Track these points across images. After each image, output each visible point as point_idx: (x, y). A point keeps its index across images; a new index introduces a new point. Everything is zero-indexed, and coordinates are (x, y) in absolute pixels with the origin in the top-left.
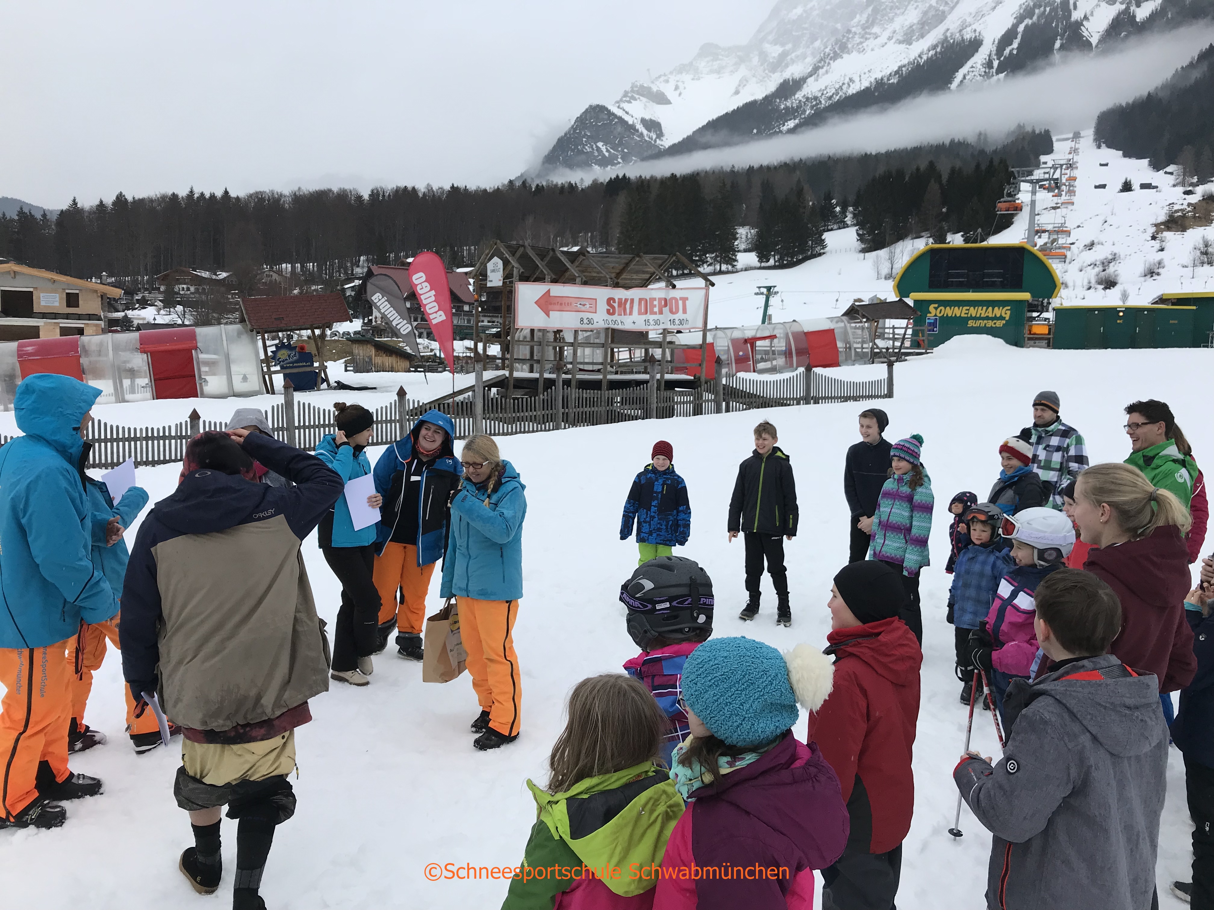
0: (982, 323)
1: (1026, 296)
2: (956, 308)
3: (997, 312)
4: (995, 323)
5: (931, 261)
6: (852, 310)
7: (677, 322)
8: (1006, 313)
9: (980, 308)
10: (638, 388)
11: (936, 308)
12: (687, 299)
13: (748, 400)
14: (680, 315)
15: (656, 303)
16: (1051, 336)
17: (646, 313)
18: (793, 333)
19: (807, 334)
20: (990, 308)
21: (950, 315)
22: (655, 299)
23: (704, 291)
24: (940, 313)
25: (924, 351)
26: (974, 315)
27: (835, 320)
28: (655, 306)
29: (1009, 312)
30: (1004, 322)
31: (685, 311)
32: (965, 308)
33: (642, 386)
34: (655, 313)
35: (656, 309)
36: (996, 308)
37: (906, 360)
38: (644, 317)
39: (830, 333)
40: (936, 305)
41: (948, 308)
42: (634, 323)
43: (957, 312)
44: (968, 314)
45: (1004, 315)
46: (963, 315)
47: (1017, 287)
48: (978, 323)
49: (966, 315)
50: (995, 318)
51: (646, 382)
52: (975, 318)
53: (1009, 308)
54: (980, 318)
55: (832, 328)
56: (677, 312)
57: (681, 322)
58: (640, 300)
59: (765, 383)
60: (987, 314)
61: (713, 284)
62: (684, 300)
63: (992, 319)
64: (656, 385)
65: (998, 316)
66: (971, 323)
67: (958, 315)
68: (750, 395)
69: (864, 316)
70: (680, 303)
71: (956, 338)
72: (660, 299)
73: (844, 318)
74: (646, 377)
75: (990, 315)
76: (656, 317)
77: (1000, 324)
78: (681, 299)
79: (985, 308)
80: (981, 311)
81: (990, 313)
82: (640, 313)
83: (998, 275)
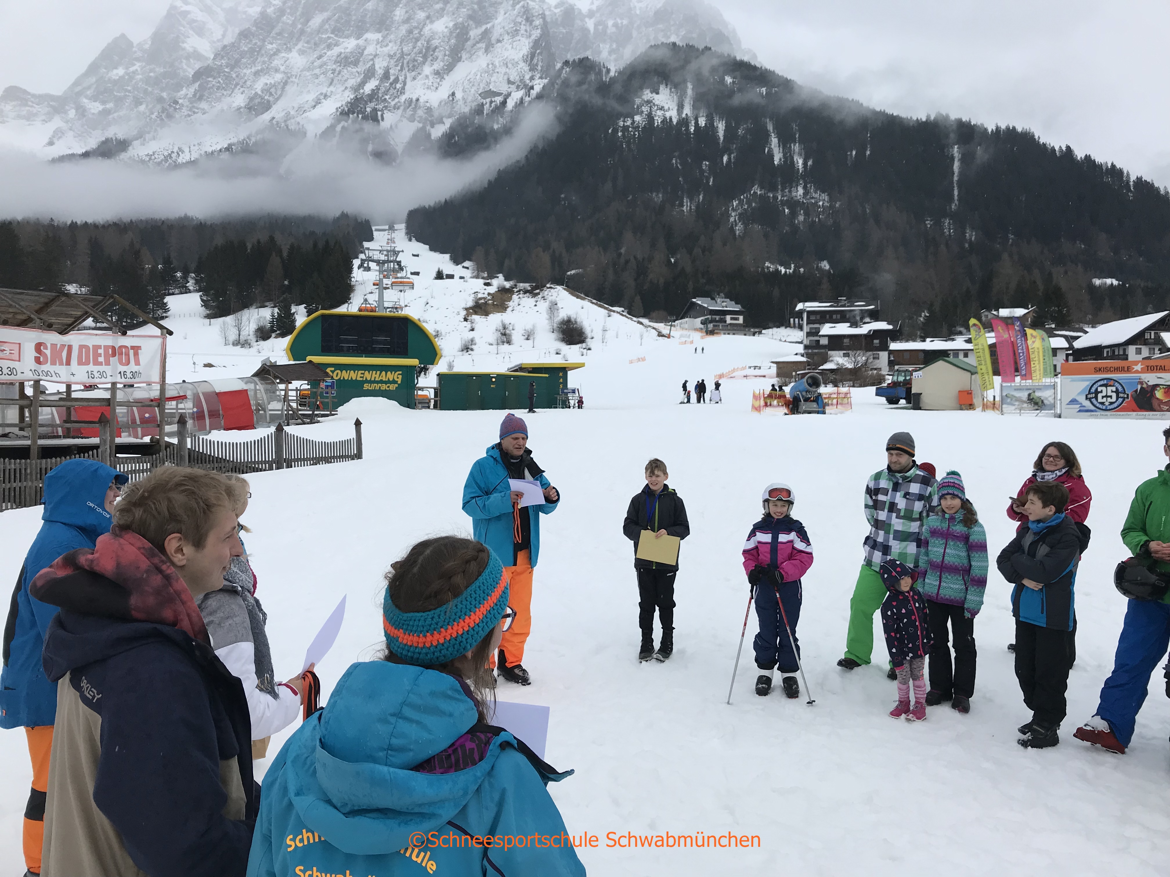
0: (377, 386)
1: (415, 362)
2: (352, 372)
3: (390, 376)
4: (388, 387)
5: (322, 326)
6: (263, 370)
7: (129, 375)
8: (397, 376)
9: (374, 372)
10: (86, 455)
11: (333, 372)
12: (139, 348)
13: (216, 465)
14: (132, 367)
15: (101, 351)
16: (438, 399)
17: (89, 364)
18: (203, 394)
19: (218, 394)
20: (384, 373)
21: (346, 379)
22: (99, 347)
23: (159, 341)
24: (337, 376)
25: (329, 413)
26: (369, 379)
27: (246, 379)
28: (100, 355)
29: (400, 377)
30: (397, 385)
31: (137, 363)
32: (360, 372)
33: (91, 453)
34: (101, 364)
35: (101, 359)
36: (389, 373)
37: (318, 422)
38: (85, 368)
39: (243, 394)
40: (333, 369)
41: (344, 372)
42: (73, 375)
43: (353, 375)
44: (363, 377)
45: (396, 379)
46: (359, 379)
47: (404, 354)
48: (373, 387)
49: (361, 379)
50: (388, 382)
51: (96, 447)
52: (371, 382)
53: (400, 372)
54: (375, 382)
55: (245, 388)
56: (128, 363)
57: (134, 374)
58: (81, 347)
59: (234, 446)
60: (380, 378)
61: (170, 333)
62: (136, 349)
63: (386, 382)
64: (108, 450)
65: (391, 379)
66: (366, 386)
67: (354, 379)
68: (218, 460)
69: (276, 377)
70: (131, 352)
71: (355, 401)
72: (106, 347)
73: (256, 379)
74: (95, 441)
75: (384, 379)
76: (101, 368)
77: (393, 387)
78: (133, 348)
79: (378, 372)
80: (375, 375)
81: (383, 376)
82: (80, 363)
83: (384, 342)
